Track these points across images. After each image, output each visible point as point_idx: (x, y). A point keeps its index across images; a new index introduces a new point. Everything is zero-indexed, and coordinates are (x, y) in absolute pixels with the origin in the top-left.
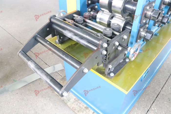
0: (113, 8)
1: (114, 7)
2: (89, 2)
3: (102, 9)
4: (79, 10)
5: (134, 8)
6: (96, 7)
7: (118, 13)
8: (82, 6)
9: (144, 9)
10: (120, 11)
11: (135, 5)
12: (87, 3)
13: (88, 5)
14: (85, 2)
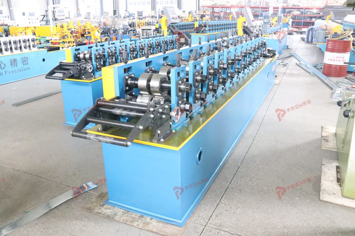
0: (151, 89)
1: (152, 87)
2: (127, 88)
3: (141, 92)
4: (119, 95)
5: (169, 85)
6: (134, 93)
7: (157, 92)
8: (121, 93)
9: (177, 84)
10: (158, 90)
11: (170, 83)
12: (124, 89)
13: (127, 91)
14: (123, 88)
